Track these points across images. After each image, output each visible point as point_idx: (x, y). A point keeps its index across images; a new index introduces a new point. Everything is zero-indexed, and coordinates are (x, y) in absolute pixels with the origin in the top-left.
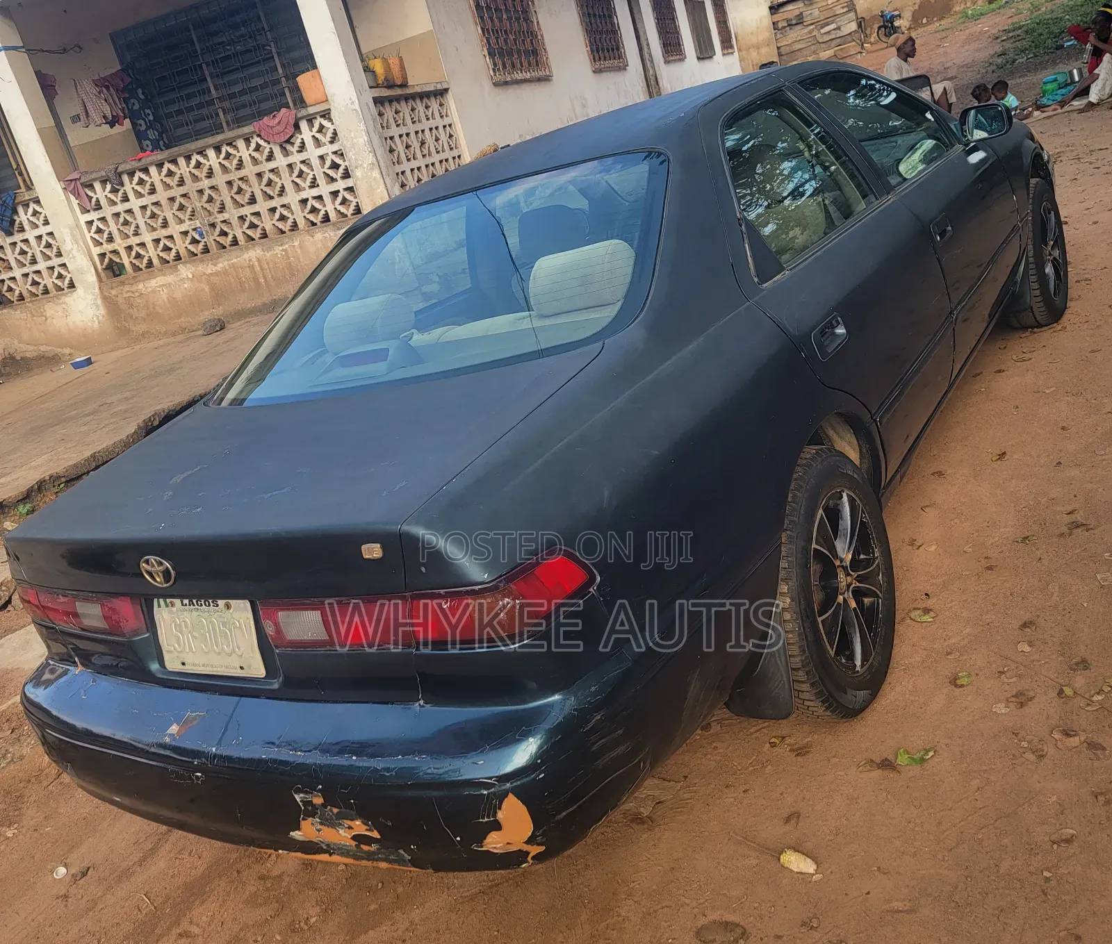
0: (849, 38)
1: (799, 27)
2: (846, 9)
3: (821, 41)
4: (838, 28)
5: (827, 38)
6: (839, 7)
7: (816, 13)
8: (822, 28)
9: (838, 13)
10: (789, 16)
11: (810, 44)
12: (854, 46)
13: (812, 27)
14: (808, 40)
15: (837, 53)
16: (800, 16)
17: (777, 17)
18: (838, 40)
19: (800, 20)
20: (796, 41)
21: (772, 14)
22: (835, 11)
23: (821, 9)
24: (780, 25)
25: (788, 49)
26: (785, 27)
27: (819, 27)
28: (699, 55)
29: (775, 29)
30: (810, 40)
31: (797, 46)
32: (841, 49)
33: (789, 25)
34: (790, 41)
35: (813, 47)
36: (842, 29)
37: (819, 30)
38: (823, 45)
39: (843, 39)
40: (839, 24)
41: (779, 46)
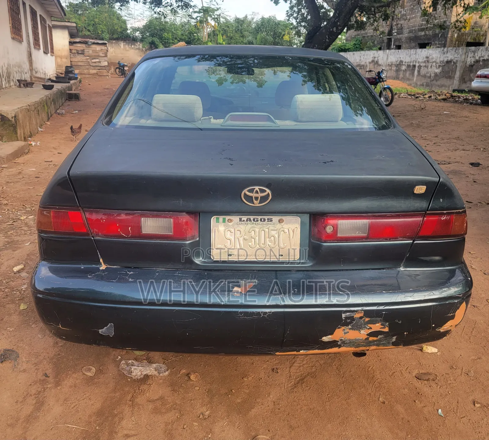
0: (104, 68)
1: (82, 55)
2: (104, 55)
3: (91, 65)
4: (100, 62)
5: (94, 65)
6: (101, 53)
7: (91, 52)
8: (93, 59)
9: (100, 55)
10: (79, 49)
11: (86, 64)
12: (105, 72)
13: (88, 57)
14: (85, 63)
15: (98, 73)
16: (83, 51)
17: (72, 47)
18: (99, 67)
19: (82, 53)
20: (79, 61)
21: (70, 45)
22: (99, 54)
23: (93, 51)
24: (73, 51)
25: (76, 64)
26: (75, 53)
27: (91, 59)
28: (45, 51)
29: (70, 52)
30: (86, 63)
31: (80, 64)
32: (100, 72)
33: (77, 53)
34: (77, 60)
35: (87, 67)
36: (101, 63)
37: (91, 60)
38: (92, 67)
39: (102, 67)
40: (100, 60)
41: (71, 60)
